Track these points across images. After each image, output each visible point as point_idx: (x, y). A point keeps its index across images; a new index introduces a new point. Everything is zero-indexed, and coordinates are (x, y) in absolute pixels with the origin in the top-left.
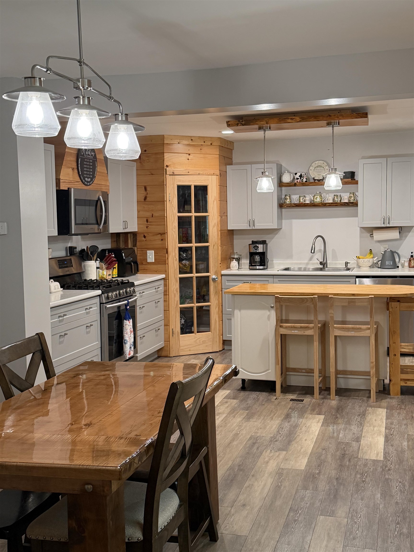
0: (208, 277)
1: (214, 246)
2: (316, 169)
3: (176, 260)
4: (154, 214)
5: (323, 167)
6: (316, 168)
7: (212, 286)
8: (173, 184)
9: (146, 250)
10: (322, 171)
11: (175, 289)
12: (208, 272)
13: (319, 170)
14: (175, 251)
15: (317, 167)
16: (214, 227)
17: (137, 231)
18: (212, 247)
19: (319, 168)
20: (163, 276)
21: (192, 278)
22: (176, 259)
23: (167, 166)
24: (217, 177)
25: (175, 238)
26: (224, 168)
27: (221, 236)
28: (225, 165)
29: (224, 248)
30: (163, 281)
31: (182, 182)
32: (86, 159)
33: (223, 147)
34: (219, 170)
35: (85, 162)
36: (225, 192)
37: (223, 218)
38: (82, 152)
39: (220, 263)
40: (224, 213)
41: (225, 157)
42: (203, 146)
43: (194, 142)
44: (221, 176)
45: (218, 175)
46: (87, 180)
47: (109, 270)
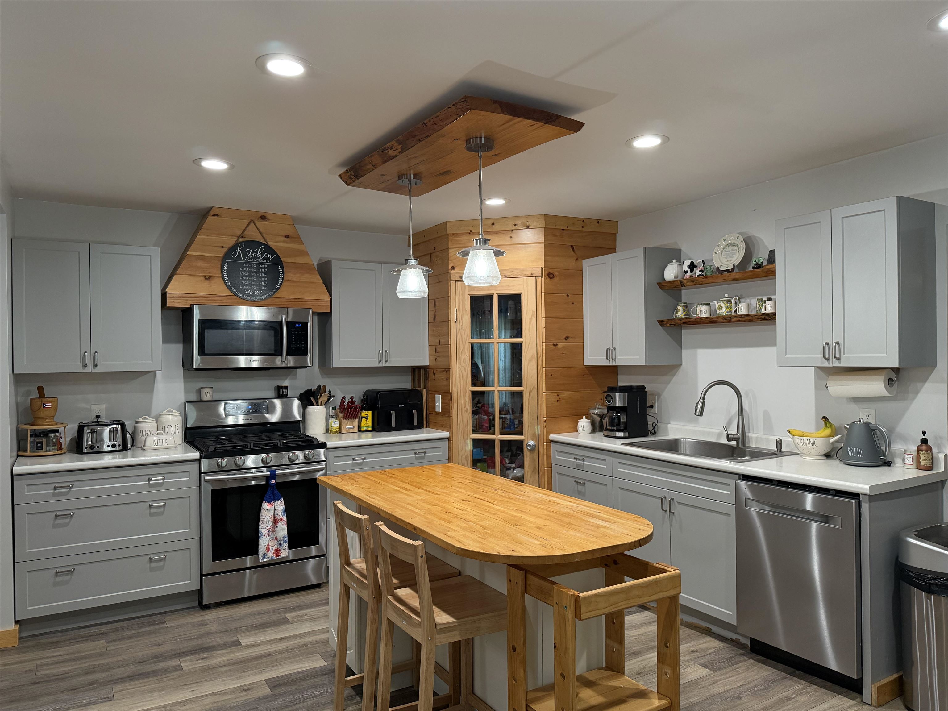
0: (522, 442)
1: (530, 392)
2: (726, 251)
3: (466, 411)
4: (442, 341)
5: (738, 246)
6: (725, 249)
7: (528, 458)
8: (463, 295)
9: (433, 393)
10: (735, 253)
11: (464, 457)
12: (522, 434)
13: (730, 252)
14: (464, 397)
15: (728, 245)
16: (531, 360)
17: (428, 365)
18: (528, 394)
19: (730, 249)
20: (446, 434)
21: (493, 441)
22: (465, 409)
23: (453, 268)
24: (538, 279)
25: (465, 377)
26: (572, 264)
27: (551, 375)
28: (577, 259)
29: (564, 395)
30: (446, 442)
31: (477, 291)
32: (247, 263)
33: (563, 230)
34: (542, 268)
35: (244, 267)
36: (573, 303)
37: (560, 345)
38: (234, 255)
39: (545, 422)
40: (567, 338)
41: (574, 247)
42: (514, 231)
43: (497, 227)
44: (554, 277)
45: (541, 277)
46: (251, 293)
47: (350, 420)
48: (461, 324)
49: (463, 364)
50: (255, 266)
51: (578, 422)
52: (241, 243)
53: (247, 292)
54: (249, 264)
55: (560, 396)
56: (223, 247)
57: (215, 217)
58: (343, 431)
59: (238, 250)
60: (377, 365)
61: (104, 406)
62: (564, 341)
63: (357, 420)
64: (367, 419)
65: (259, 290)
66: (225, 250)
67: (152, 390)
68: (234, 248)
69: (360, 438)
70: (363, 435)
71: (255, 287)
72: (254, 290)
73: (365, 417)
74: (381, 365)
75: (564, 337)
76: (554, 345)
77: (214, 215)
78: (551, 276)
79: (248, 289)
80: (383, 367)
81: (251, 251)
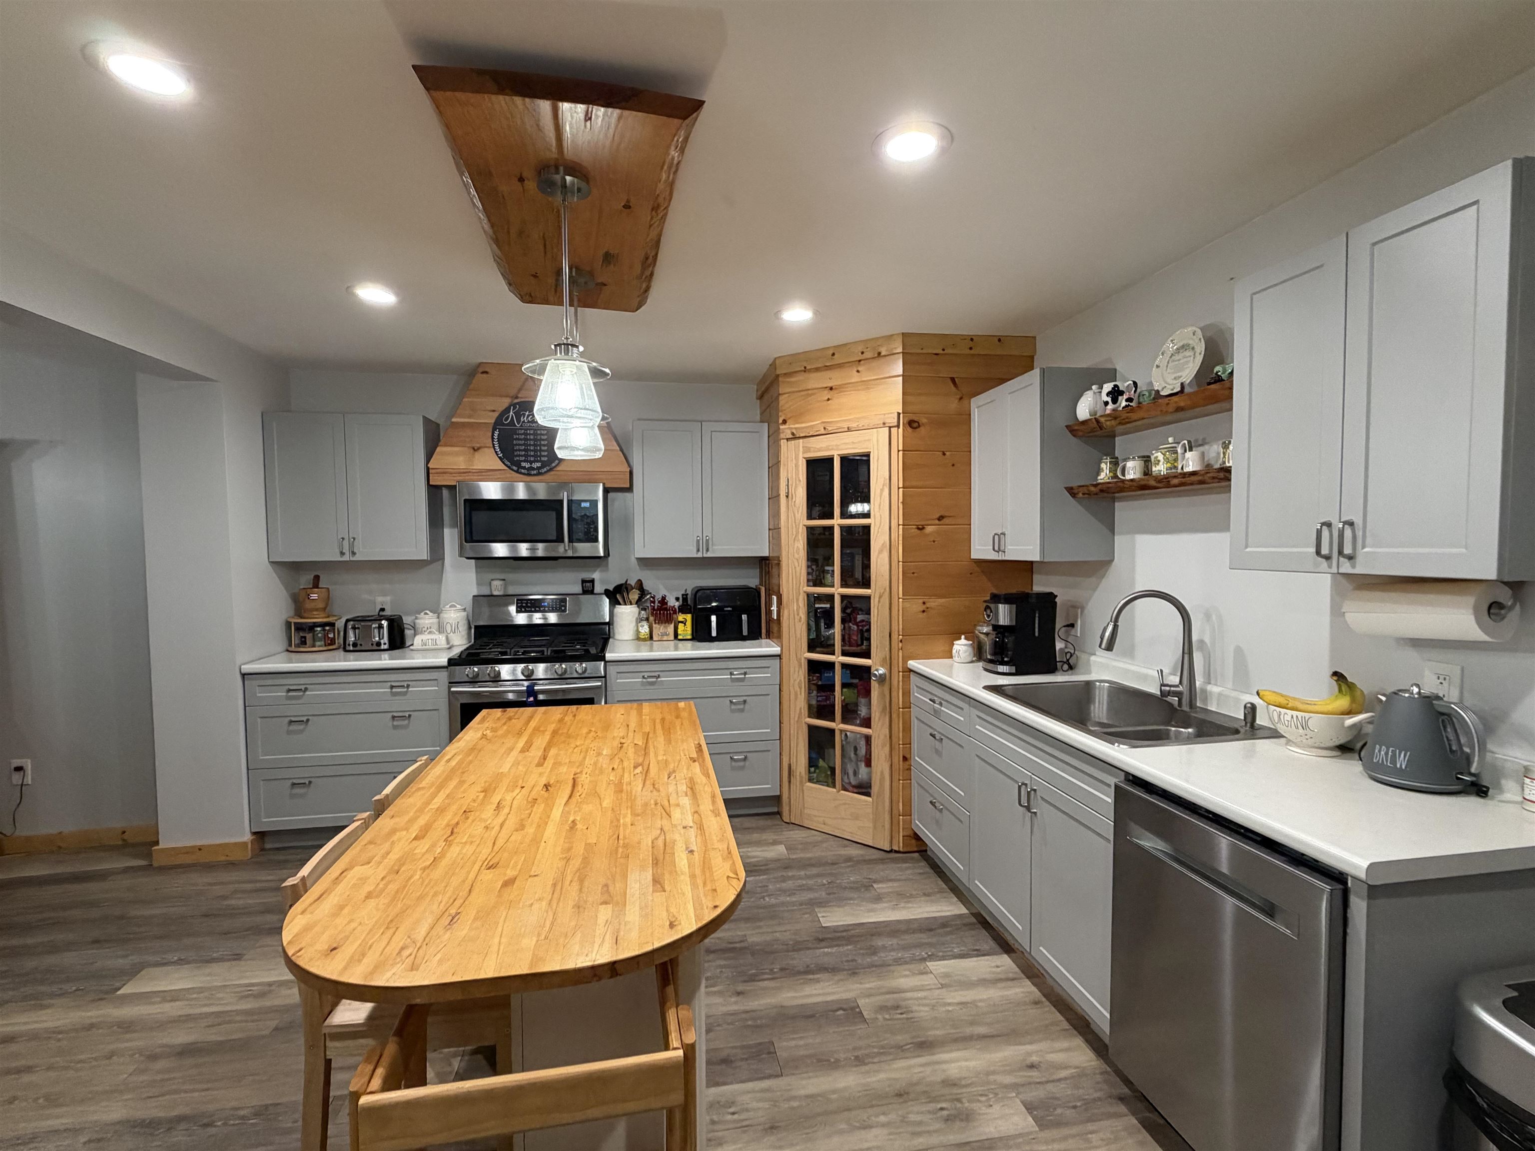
0: (868, 669)
2: (1173, 361)
3: (800, 620)
4: (776, 523)
5: (1194, 350)
6: (1173, 357)
8: (797, 459)
9: (771, 593)
10: (1187, 363)
11: (796, 683)
12: (868, 657)
13: (1182, 361)
15: (1178, 350)
16: (881, 551)
17: (767, 555)
18: (877, 599)
19: (1181, 356)
20: (776, 650)
21: (833, 664)
22: (798, 617)
23: (784, 422)
24: (894, 430)
25: (798, 574)
26: (953, 405)
27: (913, 573)
28: (961, 398)
29: (934, 603)
30: (777, 661)
31: (814, 451)
32: (521, 429)
33: (937, 354)
34: (899, 414)
35: (518, 434)
36: (953, 465)
37: (929, 529)
38: (506, 420)
39: (901, 641)
40: (941, 518)
41: (956, 380)
42: (862, 362)
43: (838, 359)
44: (919, 426)
45: (898, 426)
46: (527, 465)
47: (663, 625)
48: (794, 500)
49: (796, 556)
50: (532, 432)
51: (953, 644)
52: (514, 405)
53: (523, 464)
54: (526, 430)
55: (928, 605)
56: (494, 411)
57: (485, 375)
58: (655, 638)
59: (511, 413)
60: (694, 555)
61: (388, 599)
62: (937, 522)
63: (672, 626)
64: (685, 624)
65: (538, 461)
66: (496, 415)
67: (440, 581)
68: (507, 410)
69: (676, 649)
70: (681, 644)
71: (532, 459)
72: (531, 463)
73: (682, 622)
74: (700, 555)
75: (938, 516)
76: (918, 529)
77: (483, 373)
78: (915, 425)
79: (524, 461)
80: (703, 558)
81: (527, 413)
